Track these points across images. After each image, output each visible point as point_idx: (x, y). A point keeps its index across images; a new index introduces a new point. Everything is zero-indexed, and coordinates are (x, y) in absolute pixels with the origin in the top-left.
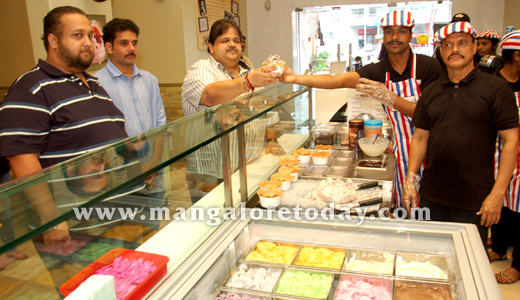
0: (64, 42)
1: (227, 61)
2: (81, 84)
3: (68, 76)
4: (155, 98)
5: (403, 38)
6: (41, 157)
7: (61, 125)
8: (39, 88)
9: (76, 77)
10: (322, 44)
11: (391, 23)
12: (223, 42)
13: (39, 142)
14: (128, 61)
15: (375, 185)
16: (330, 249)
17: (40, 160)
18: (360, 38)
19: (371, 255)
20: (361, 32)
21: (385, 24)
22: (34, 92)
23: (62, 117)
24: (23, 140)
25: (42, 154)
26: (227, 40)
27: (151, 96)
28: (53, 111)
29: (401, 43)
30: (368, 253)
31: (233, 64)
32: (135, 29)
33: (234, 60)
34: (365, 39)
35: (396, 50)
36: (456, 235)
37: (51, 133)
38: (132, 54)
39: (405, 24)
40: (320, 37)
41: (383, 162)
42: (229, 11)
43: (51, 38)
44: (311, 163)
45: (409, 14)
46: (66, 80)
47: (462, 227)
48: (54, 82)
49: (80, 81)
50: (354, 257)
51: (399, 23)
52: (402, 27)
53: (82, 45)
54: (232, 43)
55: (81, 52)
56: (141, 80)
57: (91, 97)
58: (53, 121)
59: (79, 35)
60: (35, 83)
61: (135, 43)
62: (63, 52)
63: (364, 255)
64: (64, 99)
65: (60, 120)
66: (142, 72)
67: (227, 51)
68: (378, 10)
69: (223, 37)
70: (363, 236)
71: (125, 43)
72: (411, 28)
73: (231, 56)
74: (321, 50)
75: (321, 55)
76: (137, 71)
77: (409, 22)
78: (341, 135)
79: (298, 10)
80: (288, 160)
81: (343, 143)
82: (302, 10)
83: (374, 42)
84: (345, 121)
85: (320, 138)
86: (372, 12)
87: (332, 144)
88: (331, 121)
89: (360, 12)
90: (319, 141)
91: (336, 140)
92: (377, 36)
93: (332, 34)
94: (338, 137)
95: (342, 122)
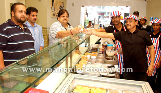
0: (16, 14)
1: (63, 23)
2: (21, 28)
4: (41, 34)
5: (118, 19)
6: (3, 52)
7: (11, 42)
8: (6, 29)
9: (19, 26)
11: (113, 16)
12: (62, 17)
13: (3, 47)
15: (113, 66)
16: (101, 89)
17: (3, 53)
19: (114, 91)
21: (111, 16)
22: (4, 30)
25: (4, 51)
26: (64, 16)
27: (40, 33)
28: (9, 37)
29: (117, 21)
30: (113, 90)
31: (65, 24)
32: (37, 11)
33: (66, 23)
35: (117, 23)
36: (143, 86)
37: (8, 44)
38: (36, 19)
39: (118, 15)
41: (114, 58)
42: (61, 5)
43: (12, 13)
44: (91, 58)
45: (118, 11)
46: (16, 27)
47: (144, 83)
48: (11, 27)
50: (109, 92)
51: (115, 15)
52: (117, 16)
53: (22, 15)
54: (66, 18)
55: (21, 17)
56: (37, 28)
57: (23, 33)
58: (9, 40)
59: (21, 12)
60: (5, 27)
61: (37, 15)
62: (15, 17)
63: (112, 91)
64: (13, 33)
65: (11, 40)
66: (37, 25)
67: (64, 20)
68: (105, 7)
69: (63, 15)
70: (112, 85)
71: (34, 16)
72: (120, 16)
73: (65, 22)
75: (87, 20)
76: (36, 25)
77: (118, 14)
78: (99, 48)
79: (82, 6)
80: (84, 57)
81: (100, 51)
82: (84, 6)
83: (103, 17)
84: (100, 44)
85: (92, 49)
86: (103, 8)
87: (96, 51)
88: (95, 43)
89: (100, 8)
90: (92, 50)
91: (98, 50)
92: (104, 15)
93: (90, 14)
94: (98, 49)
95: (99, 44)
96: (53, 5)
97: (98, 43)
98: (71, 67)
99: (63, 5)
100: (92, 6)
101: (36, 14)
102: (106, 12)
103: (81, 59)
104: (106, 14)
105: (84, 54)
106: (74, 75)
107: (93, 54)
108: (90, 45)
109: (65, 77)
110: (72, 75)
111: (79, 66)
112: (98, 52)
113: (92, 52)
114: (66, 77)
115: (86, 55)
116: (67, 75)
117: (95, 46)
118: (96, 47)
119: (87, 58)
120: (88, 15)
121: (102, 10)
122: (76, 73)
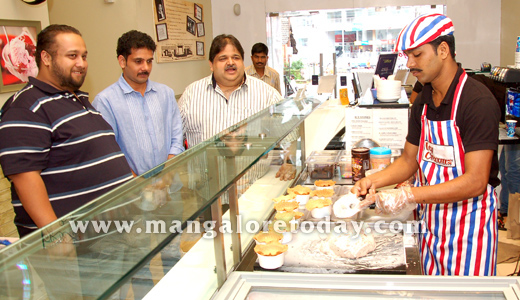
2: (75, 100)
3: (63, 93)
6: (43, 174)
7: (62, 140)
8: (38, 106)
9: (70, 94)
10: (295, 52)
12: (221, 60)
14: (140, 79)
17: (43, 177)
18: (338, 45)
20: (338, 38)
22: (34, 111)
23: (64, 134)
24: (28, 157)
25: (43, 171)
28: (55, 128)
34: (343, 46)
37: (52, 149)
38: (145, 73)
40: (293, 43)
42: (192, 16)
43: (44, 55)
46: (61, 96)
47: (513, 281)
48: (51, 99)
49: (74, 97)
56: (154, 96)
57: (87, 113)
58: (55, 138)
59: (74, 55)
60: (35, 101)
61: (150, 61)
65: (61, 136)
68: (356, 14)
69: (221, 55)
71: (140, 61)
74: (294, 59)
75: (294, 65)
78: (341, 166)
79: (272, 15)
80: (284, 203)
81: (344, 176)
82: (276, 15)
83: (353, 49)
84: (344, 148)
85: (316, 171)
86: (350, 16)
87: (331, 178)
88: (326, 149)
89: (337, 16)
90: (315, 174)
91: (336, 172)
92: (357, 43)
93: (305, 40)
94: (338, 168)
95: (339, 149)
96: (159, 16)
97: (336, 144)
98: (236, 248)
99: (199, 14)
100: (307, 12)
101: (149, 57)
102: (360, 32)
103: (275, 211)
104: (360, 38)
105: (286, 194)
106: (249, 278)
107: (320, 188)
108: (307, 156)
109: (217, 286)
110: (240, 278)
111: (267, 239)
112: (340, 179)
113: (316, 182)
114: (219, 289)
115: (292, 194)
116: (222, 281)
117: (326, 158)
118: (330, 163)
119: (295, 205)
120: (297, 47)
121: (346, 26)
122: (258, 268)
